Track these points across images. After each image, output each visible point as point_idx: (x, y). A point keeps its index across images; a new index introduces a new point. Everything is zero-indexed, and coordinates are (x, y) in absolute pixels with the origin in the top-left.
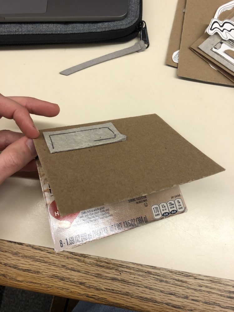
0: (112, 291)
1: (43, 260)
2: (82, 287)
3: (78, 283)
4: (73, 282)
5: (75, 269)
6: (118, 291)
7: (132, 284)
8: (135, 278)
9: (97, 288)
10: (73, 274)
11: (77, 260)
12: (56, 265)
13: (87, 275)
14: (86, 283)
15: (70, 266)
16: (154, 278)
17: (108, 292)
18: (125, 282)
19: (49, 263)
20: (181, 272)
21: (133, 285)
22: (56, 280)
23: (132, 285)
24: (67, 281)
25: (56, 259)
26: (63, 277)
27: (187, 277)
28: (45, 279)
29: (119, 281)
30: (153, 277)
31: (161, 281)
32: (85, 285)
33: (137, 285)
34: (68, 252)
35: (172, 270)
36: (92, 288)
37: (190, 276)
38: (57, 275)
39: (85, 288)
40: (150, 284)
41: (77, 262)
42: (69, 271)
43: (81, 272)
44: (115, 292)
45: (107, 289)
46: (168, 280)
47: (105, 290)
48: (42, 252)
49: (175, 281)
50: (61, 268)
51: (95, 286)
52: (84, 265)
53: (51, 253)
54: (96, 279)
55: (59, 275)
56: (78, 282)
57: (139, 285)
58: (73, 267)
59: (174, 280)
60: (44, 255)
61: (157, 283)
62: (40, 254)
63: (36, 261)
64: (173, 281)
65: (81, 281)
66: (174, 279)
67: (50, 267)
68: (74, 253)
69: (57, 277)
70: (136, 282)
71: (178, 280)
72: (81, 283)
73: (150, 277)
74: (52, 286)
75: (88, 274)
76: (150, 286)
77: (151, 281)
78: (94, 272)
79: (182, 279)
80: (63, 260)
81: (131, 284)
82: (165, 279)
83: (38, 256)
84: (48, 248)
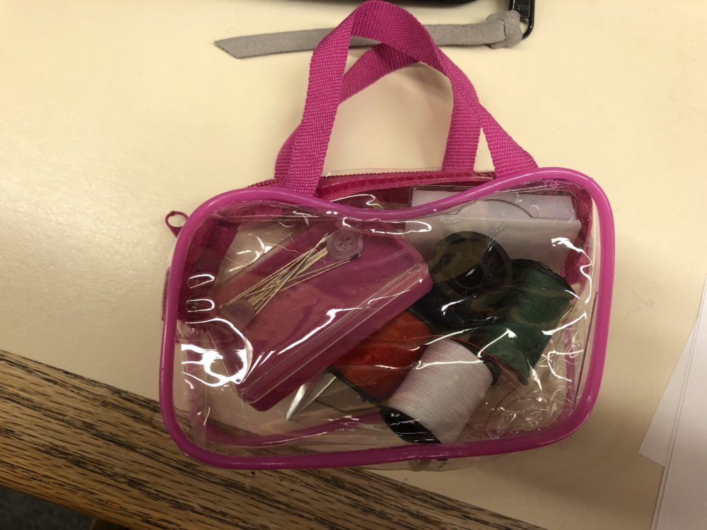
0: (219, 516)
1: (28, 400)
2: (136, 492)
3: (125, 480)
4: (109, 476)
5: (121, 439)
6: (238, 518)
7: (280, 506)
8: (292, 490)
9: (177, 502)
10: (112, 453)
11: (132, 415)
12: (66, 418)
13: (156, 463)
14: (148, 483)
15: (107, 429)
16: (350, 499)
17: (207, 516)
18: (263, 497)
19: (47, 410)
20: (429, 494)
21: (284, 510)
22: (60, 462)
23: (279, 508)
24: (92, 468)
25: (70, 404)
26: (83, 457)
27: (444, 511)
28: (27, 453)
29: (246, 491)
30: (347, 497)
31: (368, 511)
32: (144, 488)
33: (295, 511)
34: (108, 387)
35: (404, 486)
36: (164, 499)
37: (452, 508)
38: (63, 447)
39: (143, 497)
40: (333, 514)
41: (130, 421)
42: (100, 442)
43: (138, 450)
44: (229, 520)
45: (206, 508)
46: (387, 510)
47: (201, 510)
48: (30, 377)
49: (409, 517)
50: (80, 431)
51: (173, 497)
52: (150, 434)
53: (55, 383)
54: (179, 477)
55: (71, 449)
56: (124, 476)
57: (301, 513)
58: (115, 431)
59: (405, 514)
60: (32, 386)
61: (354, 514)
62: (22, 380)
63: (8, 399)
64: (403, 514)
65: (133, 475)
66: (404, 510)
67: (48, 424)
68: (126, 392)
69: (64, 454)
70: (295, 502)
71: (417, 516)
72: (133, 483)
73: (339, 495)
74: (45, 476)
75: (158, 460)
76: (332, 519)
77: (338, 506)
78: (177, 456)
79: (429, 514)
80: (90, 409)
81: (278, 505)
82: (378, 508)
83: (14, 385)
84: (50, 367)
